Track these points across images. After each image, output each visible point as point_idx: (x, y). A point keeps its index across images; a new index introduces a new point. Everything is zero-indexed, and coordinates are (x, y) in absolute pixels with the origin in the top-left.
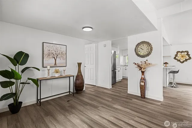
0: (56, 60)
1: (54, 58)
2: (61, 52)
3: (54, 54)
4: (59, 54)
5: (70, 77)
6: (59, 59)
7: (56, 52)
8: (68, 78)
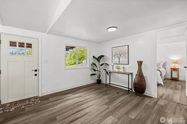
0: (119, 59)
1: (118, 57)
2: (123, 52)
3: (118, 54)
4: (122, 54)
5: (129, 74)
6: (122, 57)
7: (120, 53)
8: (128, 75)
